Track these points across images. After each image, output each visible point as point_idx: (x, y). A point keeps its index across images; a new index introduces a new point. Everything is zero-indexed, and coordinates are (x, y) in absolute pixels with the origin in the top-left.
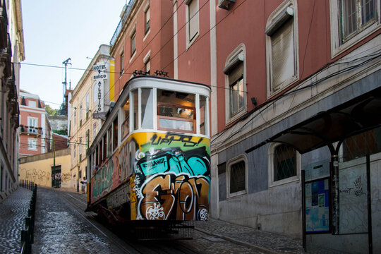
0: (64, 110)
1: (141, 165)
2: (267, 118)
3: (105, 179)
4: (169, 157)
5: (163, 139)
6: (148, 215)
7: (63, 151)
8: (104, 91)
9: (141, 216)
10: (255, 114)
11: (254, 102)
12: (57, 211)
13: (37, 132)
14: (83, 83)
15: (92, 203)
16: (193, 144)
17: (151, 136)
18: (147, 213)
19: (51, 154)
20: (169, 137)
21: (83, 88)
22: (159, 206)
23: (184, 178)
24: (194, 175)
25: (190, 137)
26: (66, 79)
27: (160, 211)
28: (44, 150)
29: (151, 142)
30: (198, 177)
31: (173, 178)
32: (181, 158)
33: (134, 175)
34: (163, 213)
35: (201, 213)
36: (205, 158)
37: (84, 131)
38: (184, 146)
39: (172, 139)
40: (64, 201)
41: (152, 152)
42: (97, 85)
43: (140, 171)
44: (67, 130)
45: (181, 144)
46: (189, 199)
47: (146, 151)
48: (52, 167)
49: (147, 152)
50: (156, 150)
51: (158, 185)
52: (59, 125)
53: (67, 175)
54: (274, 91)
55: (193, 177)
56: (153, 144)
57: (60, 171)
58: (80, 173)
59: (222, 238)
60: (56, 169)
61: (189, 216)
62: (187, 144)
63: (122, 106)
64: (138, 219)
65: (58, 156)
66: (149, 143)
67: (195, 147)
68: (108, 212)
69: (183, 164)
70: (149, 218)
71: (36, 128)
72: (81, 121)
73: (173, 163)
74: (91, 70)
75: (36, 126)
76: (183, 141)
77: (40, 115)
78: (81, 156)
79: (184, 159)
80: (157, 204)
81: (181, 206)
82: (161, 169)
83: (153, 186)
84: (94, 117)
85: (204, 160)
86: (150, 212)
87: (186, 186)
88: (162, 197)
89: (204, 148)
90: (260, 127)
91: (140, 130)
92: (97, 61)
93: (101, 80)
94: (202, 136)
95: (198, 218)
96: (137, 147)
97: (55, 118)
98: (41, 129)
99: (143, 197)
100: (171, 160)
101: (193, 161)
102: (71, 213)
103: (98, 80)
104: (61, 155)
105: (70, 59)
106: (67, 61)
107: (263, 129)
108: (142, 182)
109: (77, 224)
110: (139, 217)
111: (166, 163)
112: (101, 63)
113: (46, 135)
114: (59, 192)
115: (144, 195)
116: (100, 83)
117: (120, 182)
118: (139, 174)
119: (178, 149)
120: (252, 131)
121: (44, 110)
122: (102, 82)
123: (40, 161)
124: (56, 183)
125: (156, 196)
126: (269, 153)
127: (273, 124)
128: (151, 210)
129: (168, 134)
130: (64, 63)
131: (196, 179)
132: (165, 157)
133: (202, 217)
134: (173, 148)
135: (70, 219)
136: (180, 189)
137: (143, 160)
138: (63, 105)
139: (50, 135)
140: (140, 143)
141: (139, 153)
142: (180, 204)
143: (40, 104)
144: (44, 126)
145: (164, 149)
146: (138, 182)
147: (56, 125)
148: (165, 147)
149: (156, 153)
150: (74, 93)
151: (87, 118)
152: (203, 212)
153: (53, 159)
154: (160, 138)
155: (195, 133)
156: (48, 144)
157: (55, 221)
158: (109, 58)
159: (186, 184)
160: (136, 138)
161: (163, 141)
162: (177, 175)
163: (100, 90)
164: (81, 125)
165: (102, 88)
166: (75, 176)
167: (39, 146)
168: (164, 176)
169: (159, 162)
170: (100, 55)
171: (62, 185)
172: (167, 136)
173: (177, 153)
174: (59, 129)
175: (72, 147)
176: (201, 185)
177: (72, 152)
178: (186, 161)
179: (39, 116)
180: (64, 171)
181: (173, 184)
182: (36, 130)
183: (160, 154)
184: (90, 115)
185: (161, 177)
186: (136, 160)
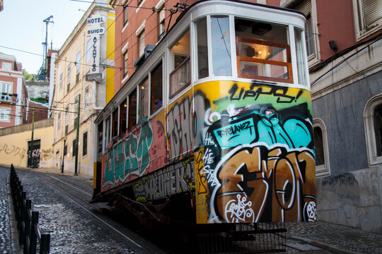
0: (45, 74)
1: (215, 132)
2: (357, 67)
3: (133, 156)
4: (257, 118)
5: (247, 92)
6: (229, 214)
7: (44, 122)
8: (100, 48)
9: (216, 218)
10: (335, 62)
11: (333, 47)
12: (47, 203)
13: (10, 100)
14: (73, 40)
15: (102, 190)
16: (289, 100)
17: (229, 87)
18: (226, 212)
19: (28, 126)
20: (255, 89)
21: (73, 45)
22: (244, 199)
23: (280, 152)
24: (294, 147)
25: (285, 89)
26: (46, 39)
27: (247, 207)
28: (18, 121)
29: (230, 95)
30: (300, 150)
31: (265, 152)
32: (275, 121)
33: (202, 148)
34: (251, 210)
35: (308, 210)
36: (308, 120)
37: (72, 97)
38: (278, 101)
39: (260, 92)
40: (51, 187)
41: (232, 112)
42: (92, 40)
43: (212, 142)
44: (47, 97)
45: (272, 100)
46: (290, 186)
47: (222, 110)
48: (29, 142)
49: (225, 112)
50: (237, 109)
51: (243, 164)
52: (36, 91)
53: (48, 151)
54: (368, 30)
55: (292, 150)
56: (232, 99)
57: (38, 147)
58: (66, 148)
59: (312, 244)
60: (34, 145)
61: (291, 213)
62: (282, 99)
63: (171, 48)
64: (211, 221)
65: (37, 128)
66: (227, 98)
67: (293, 104)
68: (137, 207)
69: (278, 130)
70: (230, 219)
71: (10, 95)
72: (69, 85)
73: (263, 130)
74: (85, 23)
75: (10, 92)
76: (275, 95)
77: (16, 78)
78: (67, 127)
79: (279, 123)
80: (242, 196)
81: (278, 197)
82: (245, 138)
83: (234, 166)
84: (87, 80)
85: (307, 124)
86: (231, 210)
87: (283, 166)
88: (250, 184)
89: (305, 105)
90: (346, 80)
91: (212, 77)
92: (92, 13)
93: (97, 35)
94: (301, 87)
95: (305, 217)
96: (207, 104)
97: (32, 83)
98: (16, 95)
99: (219, 185)
100: (260, 124)
101: (291, 125)
102: (68, 206)
103: (93, 35)
104: (41, 127)
105: (52, 17)
106: (49, 19)
107: (351, 82)
108: (217, 159)
109: (84, 224)
110: (214, 219)
111: (253, 129)
112: (97, 15)
113: (22, 103)
114: (39, 174)
115: (220, 181)
116: (95, 38)
117: (166, 160)
118: (211, 147)
119: (270, 107)
120: (333, 86)
121: (21, 73)
122: (98, 37)
123: (13, 135)
124: (33, 162)
125: (241, 183)
126: (365, 115)
127: (368, 74)
128: (233, 207)
129: (254, 85)
130: (44, 21)
131: (297, 153)
132: (251, 120)
133: (310, 216)
134: (261, 106)
135: (70, 216)
136: (275, 171)
137: (217, 125)
138: (42, 69)
139: (26, 103)
140: (212, 98)
141: (211, 113)
142: (276, 194)
143: (16, 67)
144: (19, 92)
145: (249, 106)
146: (210, 160)
147: (32, 91)
148: (249, 103)
149: (237, 113)
150: (60, 53)
151: (77, 81)
152: (310, 207)
153: (31, 132)
154: (242, 90)
155: (292, 82)
156: (24, 113)
157: (49, 221)
158: (108, 10)
159: (283, 162)
160: (204, 90)
161: (246, 95)
162: (269, 148)
163: (95, 48)
164: (68, 90)
165: (97, 44)
166: (58, 152)
167: (12, 116)
168: (250, 150)
169: (242, 128)
170: (96, 7)
171: (41, 165)
172: (252, 88)
173: (268, 113)
174: (35, 97)
175: (56, 117)
176: (304, 162)
177: (56, 122)
178: (282, 126)
179: (14, 80)
180: (45, 146)
181: (264, 162)
182: (10, 97)
183: (244, 114)
184: (81, 77)
185: (247, 152)
186: (206, 125)
